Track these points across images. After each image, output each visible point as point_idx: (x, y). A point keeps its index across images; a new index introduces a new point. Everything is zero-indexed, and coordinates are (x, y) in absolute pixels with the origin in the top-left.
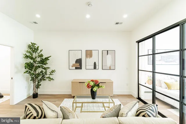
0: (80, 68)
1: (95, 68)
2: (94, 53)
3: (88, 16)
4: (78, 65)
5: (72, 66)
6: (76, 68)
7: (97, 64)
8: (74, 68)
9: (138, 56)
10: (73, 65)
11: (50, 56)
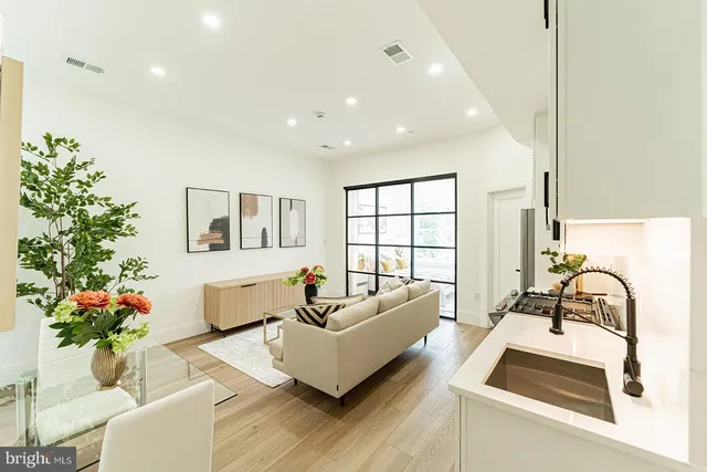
0: (226, 247)
1: (264, 245)
2: (262, 203)
3: (292, 122)
4: (218, 237)
5: (200, 242)
6: (213, 248)
7: (269, 234)
8: (206, 247)
9: (347, 217)
10: (202, 236)
11: (133, 204)
